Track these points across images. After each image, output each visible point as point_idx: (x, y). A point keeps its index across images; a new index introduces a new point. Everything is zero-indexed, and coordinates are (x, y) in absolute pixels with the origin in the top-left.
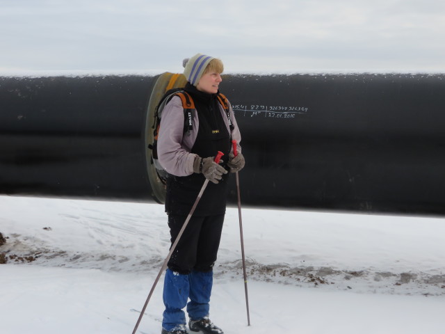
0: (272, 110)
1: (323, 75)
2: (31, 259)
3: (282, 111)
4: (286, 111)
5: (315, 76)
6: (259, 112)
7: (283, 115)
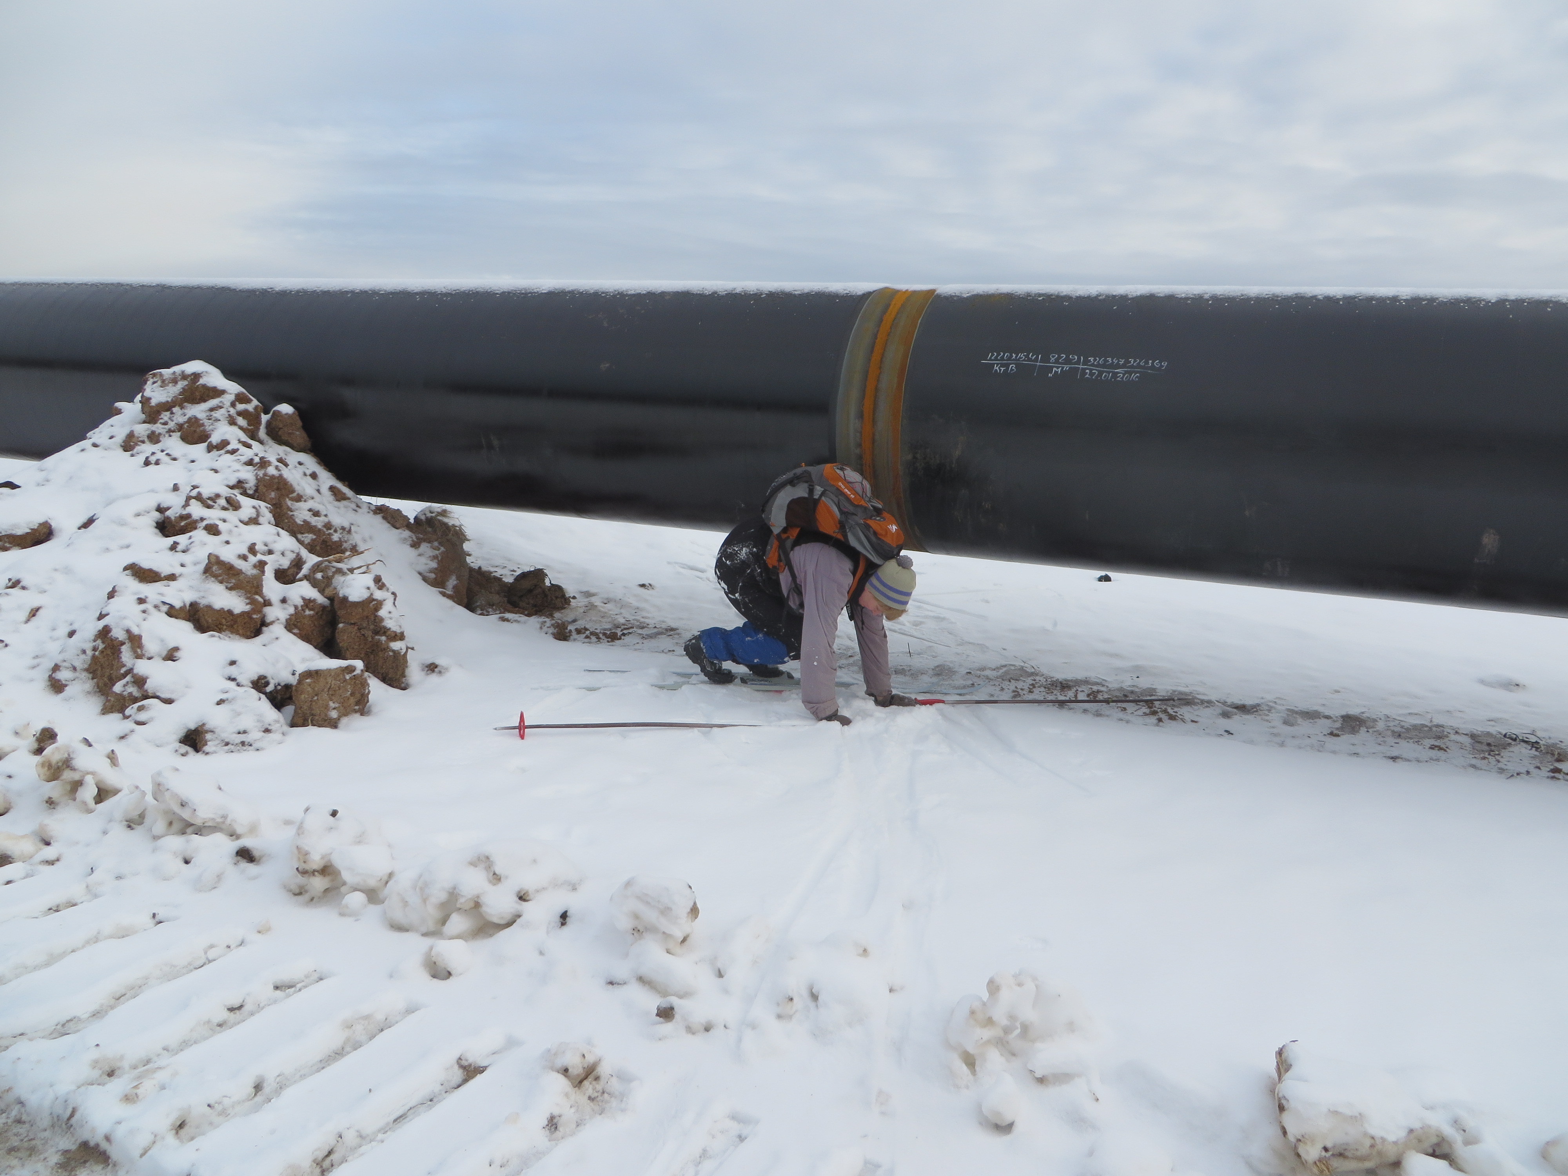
0: (1093, 365)
1: (1206, 296)
2: (612, 637)
3: (1112, 366)
4: (1123, 366)
5: (1187, 299)
6: (1066, 367)
7: (1115, 375)
